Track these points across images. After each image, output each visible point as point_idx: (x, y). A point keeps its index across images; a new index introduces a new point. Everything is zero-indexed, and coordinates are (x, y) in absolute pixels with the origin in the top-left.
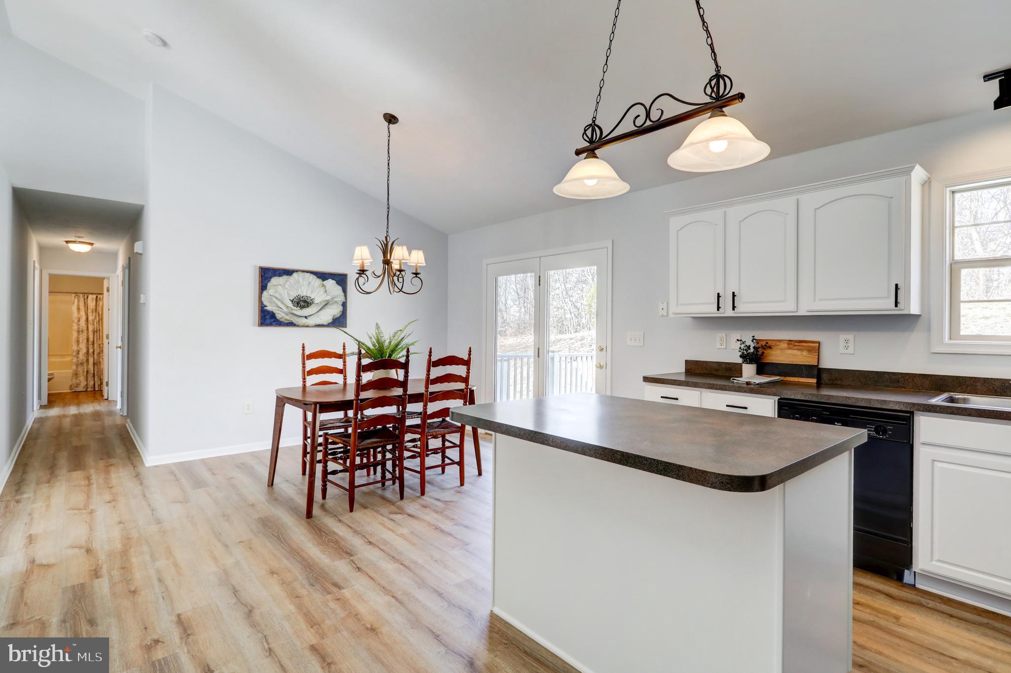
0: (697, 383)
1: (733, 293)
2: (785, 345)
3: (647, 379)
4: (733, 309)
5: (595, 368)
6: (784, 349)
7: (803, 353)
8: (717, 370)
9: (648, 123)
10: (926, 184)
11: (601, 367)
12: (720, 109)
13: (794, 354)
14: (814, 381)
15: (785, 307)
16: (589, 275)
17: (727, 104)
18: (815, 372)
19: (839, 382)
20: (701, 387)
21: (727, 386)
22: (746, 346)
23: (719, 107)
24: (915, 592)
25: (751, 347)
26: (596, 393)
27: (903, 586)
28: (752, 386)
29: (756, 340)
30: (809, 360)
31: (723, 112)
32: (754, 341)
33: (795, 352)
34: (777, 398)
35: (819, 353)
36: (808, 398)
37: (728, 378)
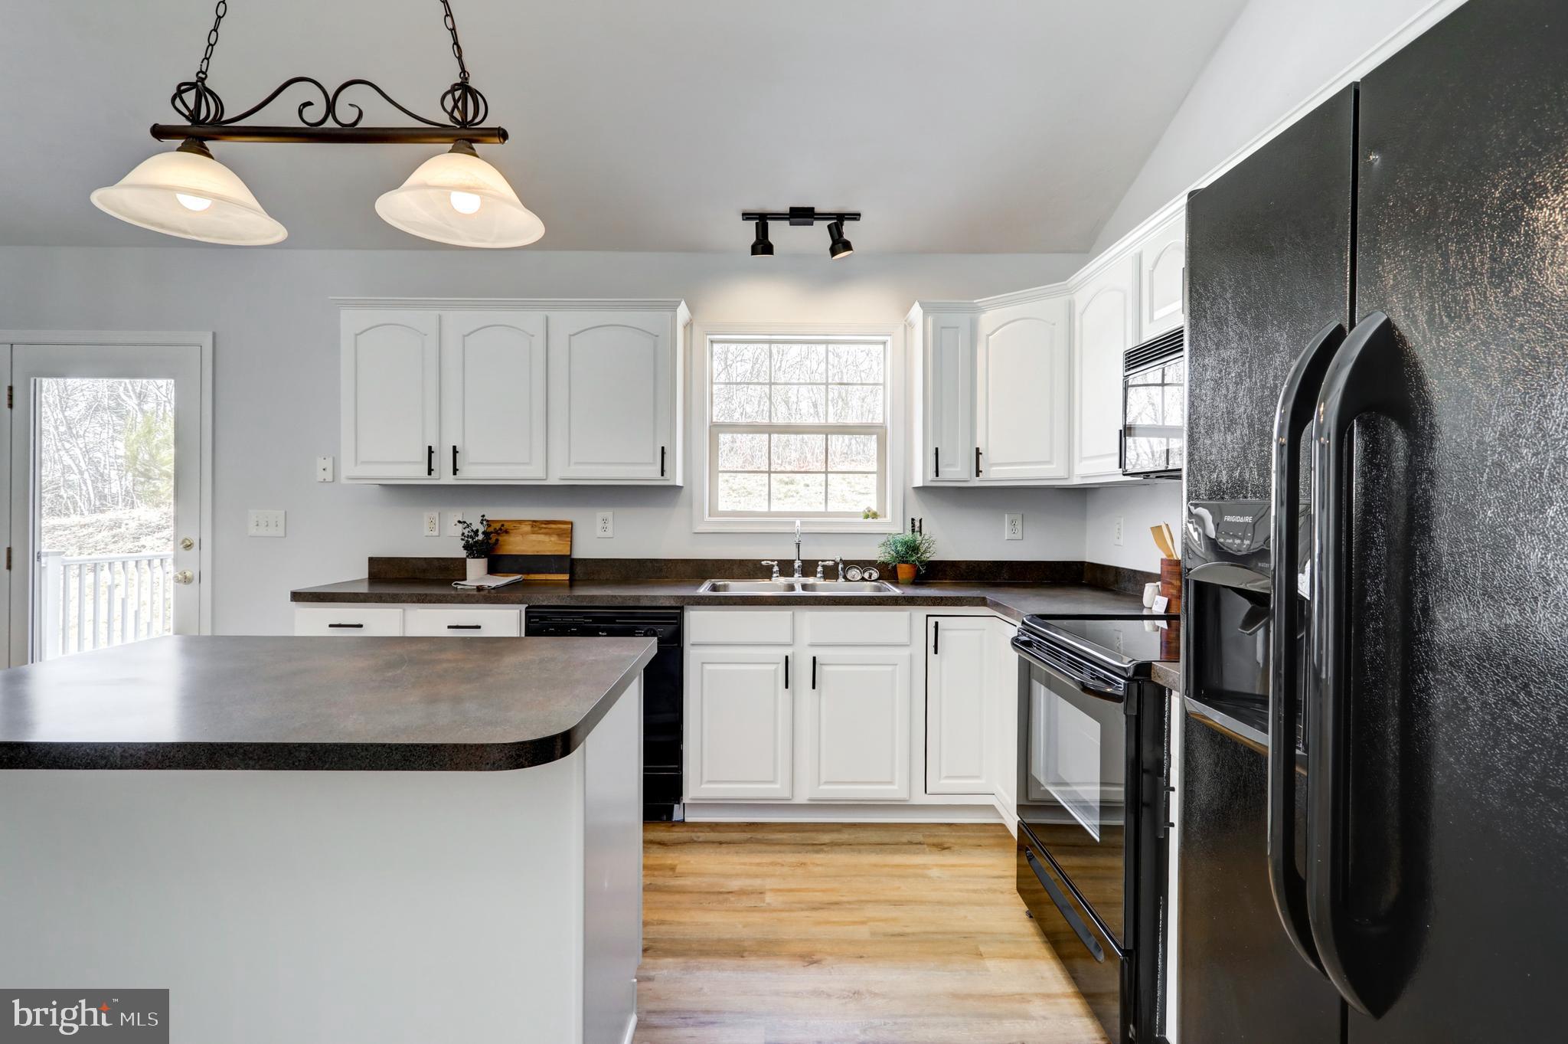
0: (397, 595)
1: (454, 447)
2: (527, 528)
3: (297, 597)
4: (455, 474)
5: (171, 585)
6: (527, 533)
7: (552, 539)
8: (424, 571)
9: (330, 124)
10: (689, 325)
11: (187, 580)
12: (468, 143)
13: (539, 541)
14: (566, 577)
15: (530, 472)
16: (130, 397)
17: (481, 138)
18: (568, 565)
19: (596, 577)
20: (404, 602)
21: (448, 595)
22: (472, 530)
23: (466, 140)
24: (685, 829)
25: (480, 533)
26: (176, 633)
27: (673, 826)
28: (485, 592)
29: (488, 521)
30: (560, 548)
31: (473, 149)
32: (484, 522)
33: (541, 537)
34: (523, 607)
35: (571, 538)
36: (566, 602)
37: (447, 582)
